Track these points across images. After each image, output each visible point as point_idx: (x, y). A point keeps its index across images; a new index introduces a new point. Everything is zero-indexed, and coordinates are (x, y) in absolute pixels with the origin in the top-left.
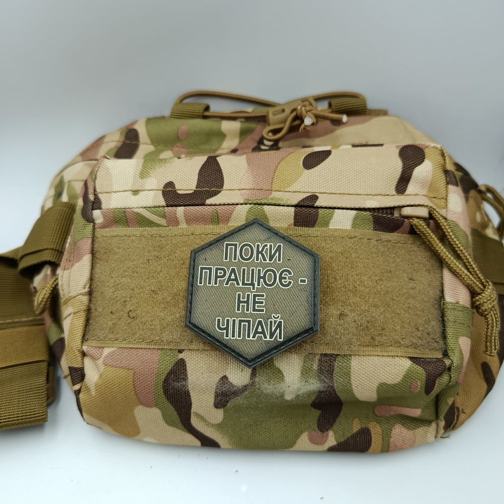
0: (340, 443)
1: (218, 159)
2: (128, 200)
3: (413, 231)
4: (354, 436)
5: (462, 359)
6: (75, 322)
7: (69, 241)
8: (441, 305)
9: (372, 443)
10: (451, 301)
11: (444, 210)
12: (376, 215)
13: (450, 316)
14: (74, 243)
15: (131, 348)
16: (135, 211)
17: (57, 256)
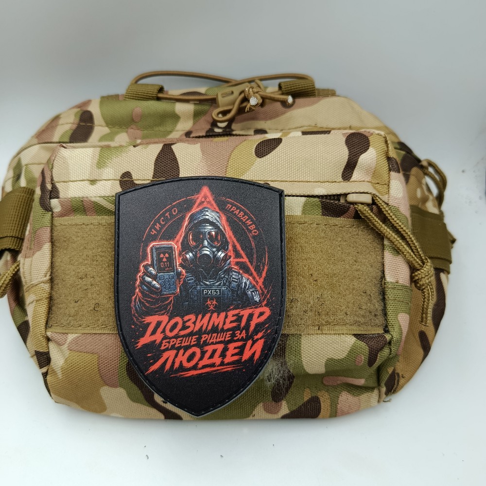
0: (293, 411)
1: (173, 147)
2: (86, 189)
3: (357, 216)
4: (305, 405)
5: (401, 333)
6: (37, 309)
7: (28, 228)
8: (382, 284)
9: (322, 410)
10: (391, 280)
11: (387, 196)
12: (324, 202)
13: (390, 294)
14: (34, 232)
15: (94, 334)
16: (92, 200)
17: (16, 243)
